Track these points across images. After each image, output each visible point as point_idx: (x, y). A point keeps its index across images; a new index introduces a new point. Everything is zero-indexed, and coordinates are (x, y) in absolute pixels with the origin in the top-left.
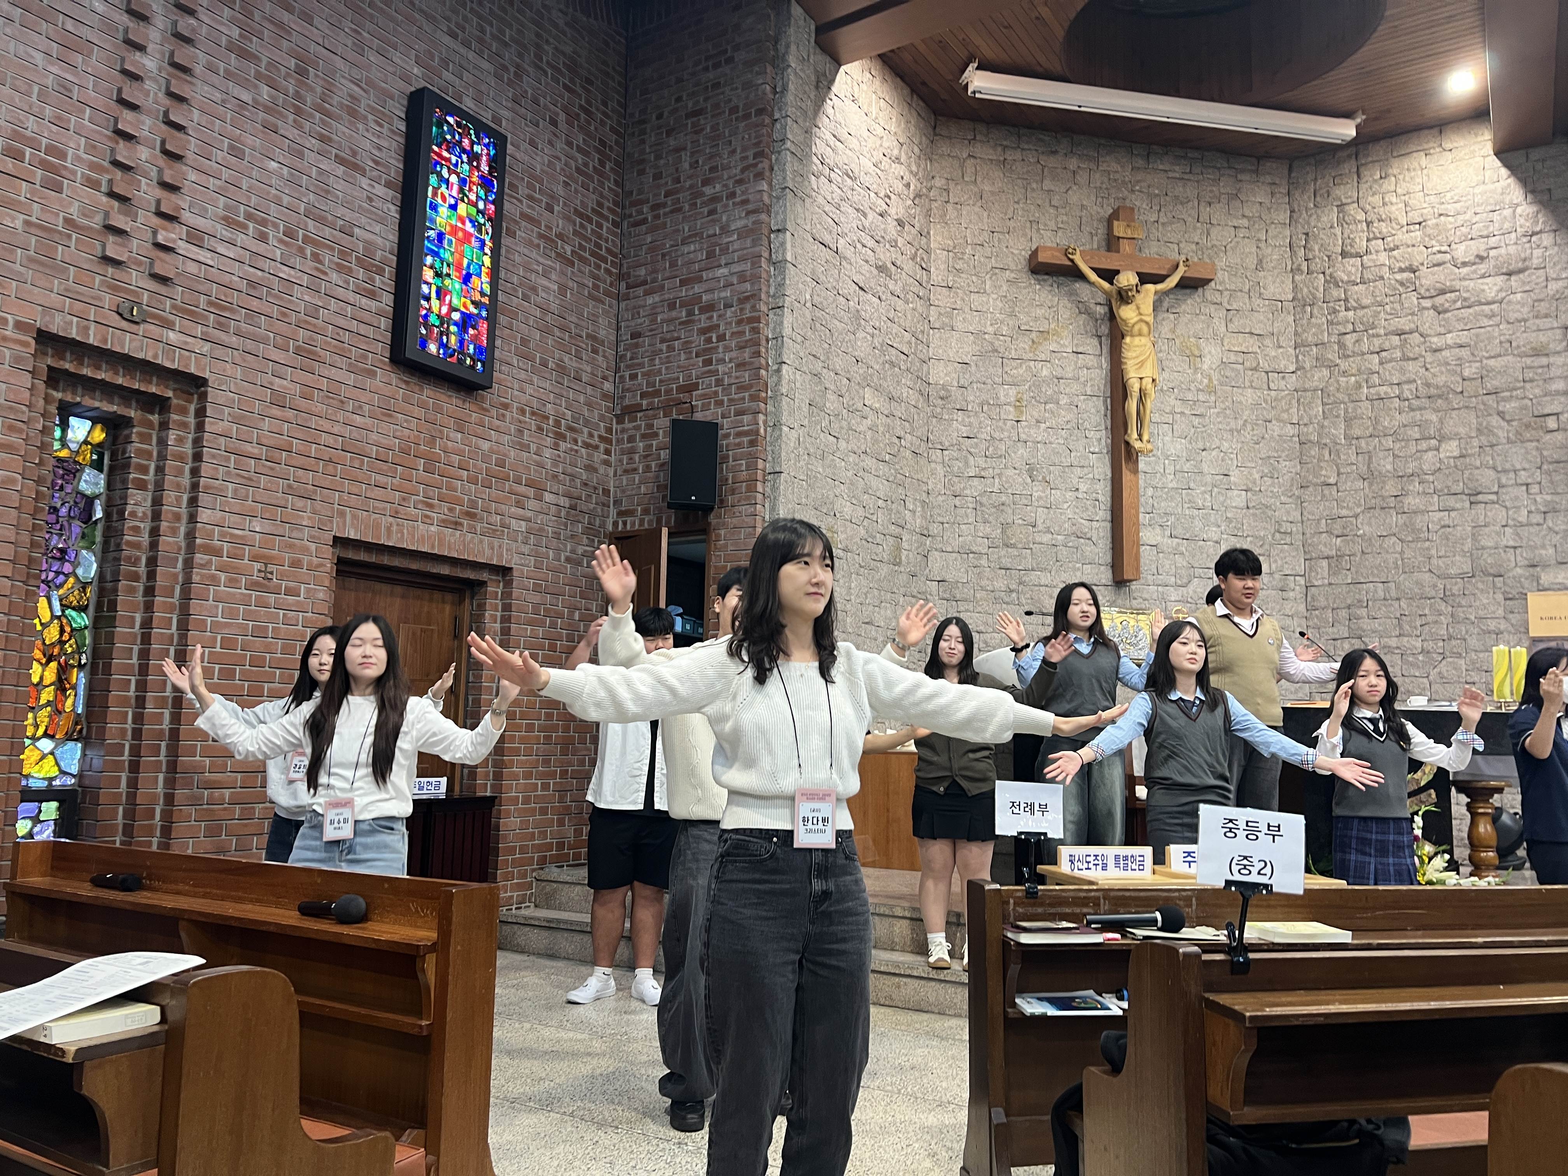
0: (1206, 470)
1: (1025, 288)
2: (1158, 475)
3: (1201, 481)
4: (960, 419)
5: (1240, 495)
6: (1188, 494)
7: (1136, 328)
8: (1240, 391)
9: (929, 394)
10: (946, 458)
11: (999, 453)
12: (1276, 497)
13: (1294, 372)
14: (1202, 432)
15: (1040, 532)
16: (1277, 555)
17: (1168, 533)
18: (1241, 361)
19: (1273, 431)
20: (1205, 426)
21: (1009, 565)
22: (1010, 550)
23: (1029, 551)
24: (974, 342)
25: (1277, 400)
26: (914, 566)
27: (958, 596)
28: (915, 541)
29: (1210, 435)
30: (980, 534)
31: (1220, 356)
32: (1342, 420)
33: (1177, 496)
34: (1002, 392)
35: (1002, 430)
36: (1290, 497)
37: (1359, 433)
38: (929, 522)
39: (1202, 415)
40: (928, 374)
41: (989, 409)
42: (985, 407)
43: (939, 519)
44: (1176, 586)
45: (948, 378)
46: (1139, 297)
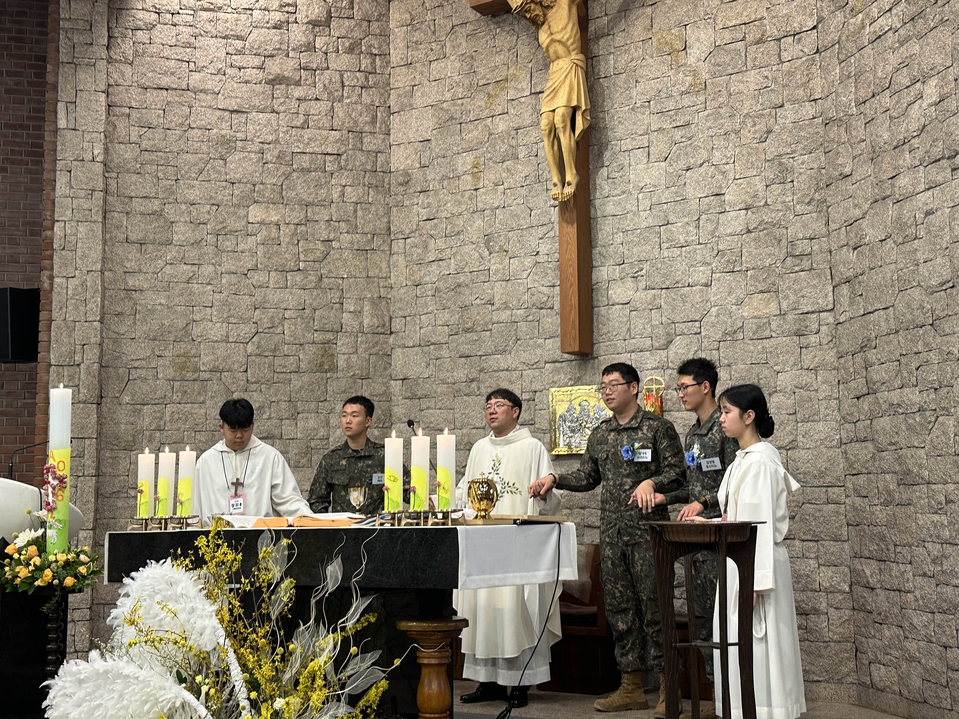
0: (690, 196)
1: (483, 38)
2: (629, 216)
3: (683, 210)
4: (420, 202)
6: (666, 231)
7: (551, 50)
8: (738, 77)
9: (389, 184)
10: (408, 247)
11: (456, 229)
12: (788, 208)
13: (815, 27)
14: (686, 147)
15: (498, 309)
16: (789, 288)
17: (642, 285)
18: (740, 36)
19: (786, 118)
20: (690, 139)
21: (467, 352)
22: (469, 335)
23: (488, 333)
24: (433, 115)
25: (790, 74)
26: (361, 369)
27: (419, 393)
28: (362, 342)
29: (696, 149)
30: (441, 323)
31: (712, 39)
32: (852, 80)
33: (651, 236)
34: (460, 162)
35: (460, 203)
36: (809, 203)
37: (863, 94)
38: (391, 318)
39: (688, 124)
40: (388, 162)
41: (449, 184)
42: (445, 183)
43: (401, 313)
44: (652, 349)
45: (409, 162)
46: (551, 13)
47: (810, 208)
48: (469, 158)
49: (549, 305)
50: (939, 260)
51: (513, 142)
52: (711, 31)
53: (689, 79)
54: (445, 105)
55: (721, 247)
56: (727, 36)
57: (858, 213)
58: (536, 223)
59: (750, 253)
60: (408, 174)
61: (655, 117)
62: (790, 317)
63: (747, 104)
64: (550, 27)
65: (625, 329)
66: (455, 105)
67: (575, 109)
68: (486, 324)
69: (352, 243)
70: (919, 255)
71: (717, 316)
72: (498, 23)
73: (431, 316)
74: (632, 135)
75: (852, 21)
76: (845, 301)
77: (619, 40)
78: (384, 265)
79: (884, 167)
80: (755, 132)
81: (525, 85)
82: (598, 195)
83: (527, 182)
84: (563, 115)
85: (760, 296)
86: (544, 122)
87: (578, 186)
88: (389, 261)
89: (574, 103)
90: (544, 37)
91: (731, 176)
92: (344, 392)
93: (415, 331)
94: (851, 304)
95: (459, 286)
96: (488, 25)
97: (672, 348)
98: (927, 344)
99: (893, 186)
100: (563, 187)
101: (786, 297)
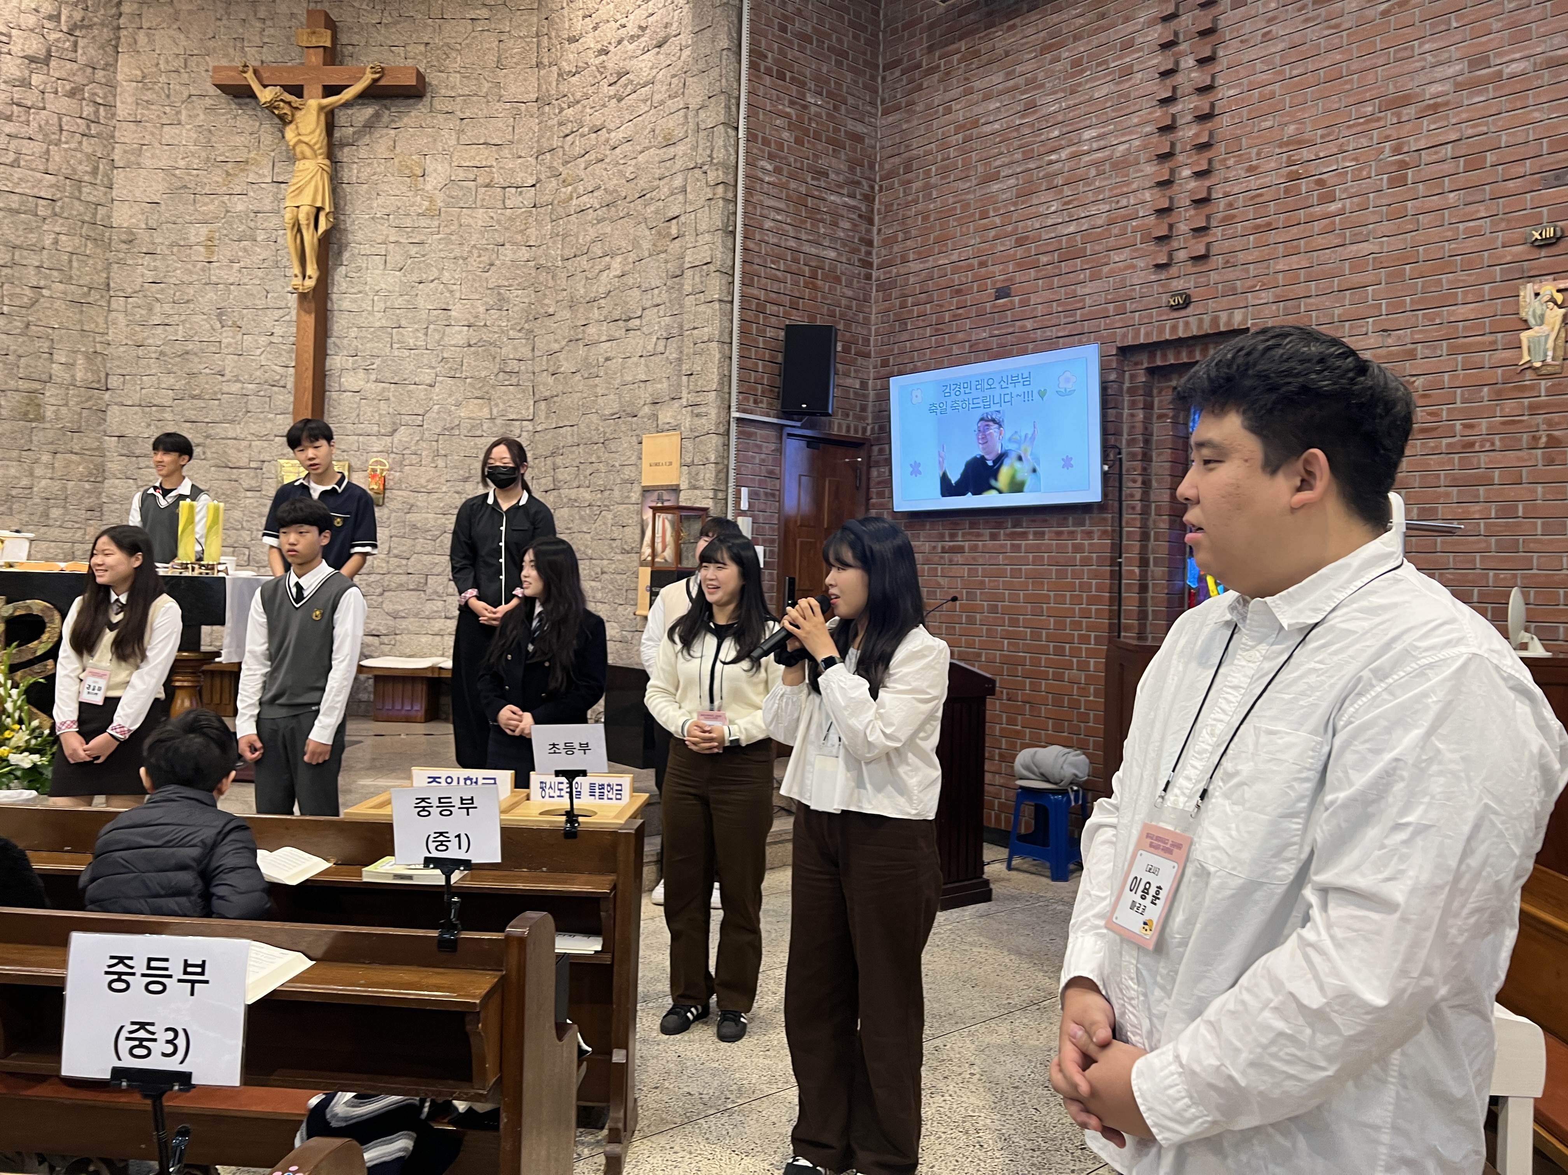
0: (421, 306)
2: (365, 314)
3: (413, 318)
4: (145, 263)
5: (460, 332)
6: (398, 334)
7: (298, 149)
8: (468, 212)
9: (110, 239)
10: (129, 306)
11: (186, 298)
12: (503, 332)
13: (533, 186)
14: (420, 262)
15: (228, 381)
16: (500, 398)
17: (373, 377)
18: (472, 177)
19: (505, 255)
20: (423, 256)
21: (194, 418)
22: (195, 401)
23: (216, 402)
24: (163, 179)
25: (511, 219)
26: (71, 422)
27: (138, 452)
28: (73, 395)
29: (429, 265)
30: (164, 386)
31: (448, 173)
32: (560, 238)
33: (384, 336)
34: (193, 232)
35: (191, 273)
36: (520, 331)
37: (568, 253)
38: (107, 374)
39: (422, 243)
40: (109, 217)
41: (179, 251)
42: (175, 249)
43: (119, 371)
44: (379, 435)
45: (134, 220)
46: (299, 114)
47: (520, 335)
48: (204, 230)
49: (282, 383)
50: (612, 396)
51: (252, 224)
52: (447, 166)
53: (426, 203)
54: (177, 172)
55: (445, 355)
56: (462, 174)
57: (556, 347)
58: (271, 305)
59: (469, 364)
60: (132, 233)
61: (394, 230)
62: (498, 421)
63: (475, 236)
64: (297, 128)
65: (354, 414)
66: (189, 174)
67: (319, 210)
68: (215, 393)
69: (65, 293)
70: (598, 389)
71: (439, 413)
72: (239, 104)
73: (154, 378)
74: (371, 241)
75: (563, 190)
76: (542, 415)
77: (363, 153)
78: (101, 320)
79: (579, 315)
80: (480, 262)
81: (266, 171)
82: (335, 290)
83: (265, 265)
84: (308, 214)
85: (476, 401)
86: (288, 216)
87: (319, 280)
88: (106, 317)
89: (319, 204)
90: (290, 133)
91: (458, 295)
92: (52, 443)
93: (135, 391)
94: (547, 418)
95: (187, 353)
96: (229, 104)
97: (397, 436)
98: (599, 457)
99: (584, 332)
100: (304, 278)
101: (497, 405)
